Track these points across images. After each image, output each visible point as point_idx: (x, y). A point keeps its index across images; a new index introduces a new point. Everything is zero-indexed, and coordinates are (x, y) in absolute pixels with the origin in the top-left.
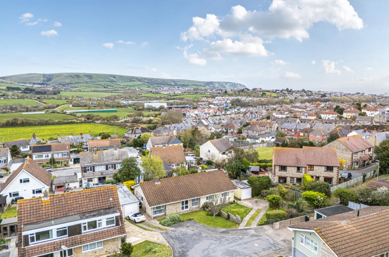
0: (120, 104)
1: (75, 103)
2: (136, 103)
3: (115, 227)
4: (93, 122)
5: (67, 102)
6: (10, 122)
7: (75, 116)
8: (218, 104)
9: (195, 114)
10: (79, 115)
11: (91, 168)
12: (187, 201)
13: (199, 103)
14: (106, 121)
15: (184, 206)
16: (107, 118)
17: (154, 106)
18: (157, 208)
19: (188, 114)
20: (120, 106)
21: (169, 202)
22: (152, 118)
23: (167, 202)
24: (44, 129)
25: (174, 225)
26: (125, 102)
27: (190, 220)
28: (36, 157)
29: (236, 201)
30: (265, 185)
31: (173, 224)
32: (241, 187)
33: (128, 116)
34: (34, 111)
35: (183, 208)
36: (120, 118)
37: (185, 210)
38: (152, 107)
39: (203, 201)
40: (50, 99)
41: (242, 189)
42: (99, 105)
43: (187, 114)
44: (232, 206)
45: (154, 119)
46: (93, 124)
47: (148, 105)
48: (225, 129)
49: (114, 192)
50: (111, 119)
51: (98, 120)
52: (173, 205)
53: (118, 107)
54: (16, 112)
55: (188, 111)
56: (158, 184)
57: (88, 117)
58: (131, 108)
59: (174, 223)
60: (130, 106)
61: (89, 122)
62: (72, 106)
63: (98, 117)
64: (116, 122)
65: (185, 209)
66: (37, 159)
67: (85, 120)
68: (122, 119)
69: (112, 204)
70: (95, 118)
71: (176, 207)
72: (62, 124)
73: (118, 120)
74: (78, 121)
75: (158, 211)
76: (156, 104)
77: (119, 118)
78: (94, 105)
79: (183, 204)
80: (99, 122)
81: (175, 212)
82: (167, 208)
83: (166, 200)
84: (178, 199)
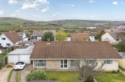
11: (35, 37)
12: (67, 60)
15: (64, 64)
17: (90, 28)
18: (40, 61)
21: (48, 58)
23: (46, 58)
27: (54, 80)
29: (120, 71)
31: (33, 80)
35: (62, 66)
37: (64, 68)
39: (82, 64)
44: (115, 75)
52: (52, 61)
71: (55, 63)
79: (62, 63)
81: (54, 68)
82: (47, 63)
83: (46, 56)
84: (57, 58)
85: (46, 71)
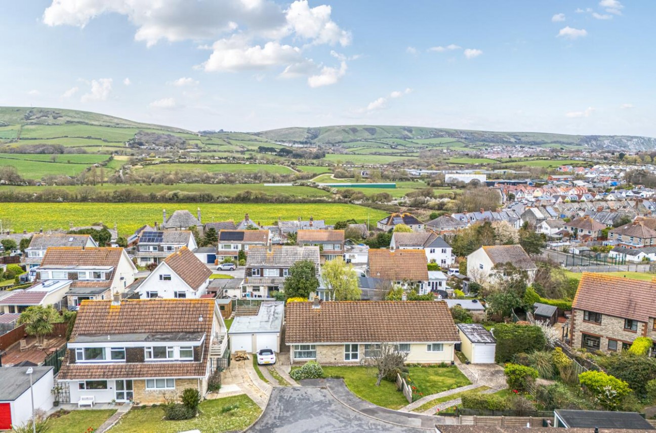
0: (406, 175)
1: (339, 172)
2: (434, 174)
3: (193, 362)
4: (350, 202)
5: (329, 169)
6: (242, 196)
7: (328, 191)
8: (595, 180)
9: (534, 197)
10: (334, 190)
11: (258, 270)
12: (357, 345)
13: (554, 177)
14: (370, 202)
15: (351, 353)
16: (372, 197)
17: (460, 180)
18: (303, 347)
19: (519, 196)
20: (404, 179)
21: (320, 341)
22: (446, 200)
23: (316, 341)
24: (281, 209)
25: (307, 380)
26: (414, 172)
27: (338, 377)
28: (222, 247)
29: (456, 363)
30: (526, 344)
31: (305, 378)
32: (473, 340)
33: (408, 195)
34: (283, 182)
35: (347, 357)
36: (394, 198)
37: (351, 360)
38: (458, 182)
40: (307, 165)
41: (473, 342)
42: (372, 177)
43: (517, 196)
44: (441, 370)
45: (449, 202)
46: (350, 204)
47: (450, 178)
48: (572, 228)
49: (209, 309)
50: (379, 199)
51: (358, 199)
52: (328, 347)
53: (401, 179)
54: (260, 182)
55: (521, 190)
56: (316, 308)
57: (346, 194)
58: (423, 182)
59: (307, 377)
60: (422, 178)
61: (346, 203)
62: (335, 177)
63: (360, 195)
64: (386, 203)
65: (353, 358)
66: (223, 250)
67: (339, 199)
68: (396, 200)
69: (200, 327)
70: (354, 196)
71: (334, 352)
72: (307, 203)
73: (390, 201)
74: (330, 200)
75: (304, 353)
76: (466, 177)
77: (392, 197)
78: (367, 176)
79: (347, 350)
80: (360, 202)
81: (333, 361)
82: (318, 350)
83: (316, 338)
84: (338, 340)
85: (323, 367)
